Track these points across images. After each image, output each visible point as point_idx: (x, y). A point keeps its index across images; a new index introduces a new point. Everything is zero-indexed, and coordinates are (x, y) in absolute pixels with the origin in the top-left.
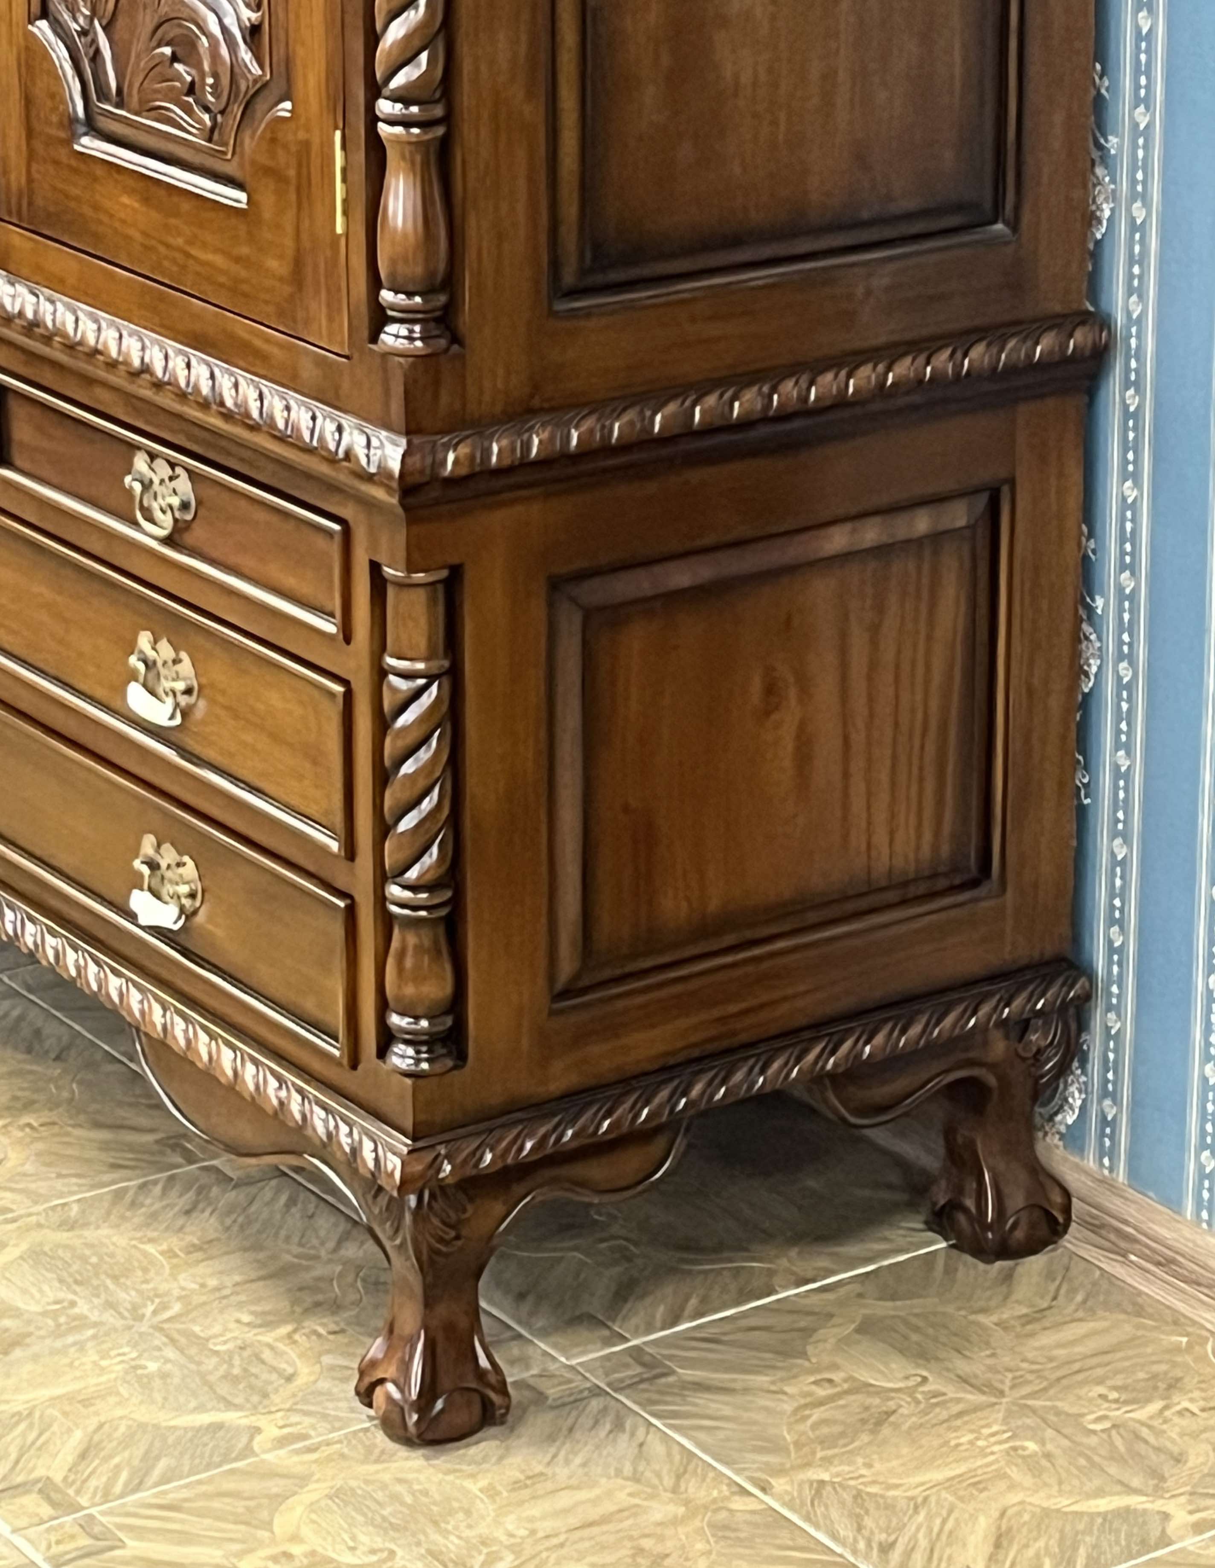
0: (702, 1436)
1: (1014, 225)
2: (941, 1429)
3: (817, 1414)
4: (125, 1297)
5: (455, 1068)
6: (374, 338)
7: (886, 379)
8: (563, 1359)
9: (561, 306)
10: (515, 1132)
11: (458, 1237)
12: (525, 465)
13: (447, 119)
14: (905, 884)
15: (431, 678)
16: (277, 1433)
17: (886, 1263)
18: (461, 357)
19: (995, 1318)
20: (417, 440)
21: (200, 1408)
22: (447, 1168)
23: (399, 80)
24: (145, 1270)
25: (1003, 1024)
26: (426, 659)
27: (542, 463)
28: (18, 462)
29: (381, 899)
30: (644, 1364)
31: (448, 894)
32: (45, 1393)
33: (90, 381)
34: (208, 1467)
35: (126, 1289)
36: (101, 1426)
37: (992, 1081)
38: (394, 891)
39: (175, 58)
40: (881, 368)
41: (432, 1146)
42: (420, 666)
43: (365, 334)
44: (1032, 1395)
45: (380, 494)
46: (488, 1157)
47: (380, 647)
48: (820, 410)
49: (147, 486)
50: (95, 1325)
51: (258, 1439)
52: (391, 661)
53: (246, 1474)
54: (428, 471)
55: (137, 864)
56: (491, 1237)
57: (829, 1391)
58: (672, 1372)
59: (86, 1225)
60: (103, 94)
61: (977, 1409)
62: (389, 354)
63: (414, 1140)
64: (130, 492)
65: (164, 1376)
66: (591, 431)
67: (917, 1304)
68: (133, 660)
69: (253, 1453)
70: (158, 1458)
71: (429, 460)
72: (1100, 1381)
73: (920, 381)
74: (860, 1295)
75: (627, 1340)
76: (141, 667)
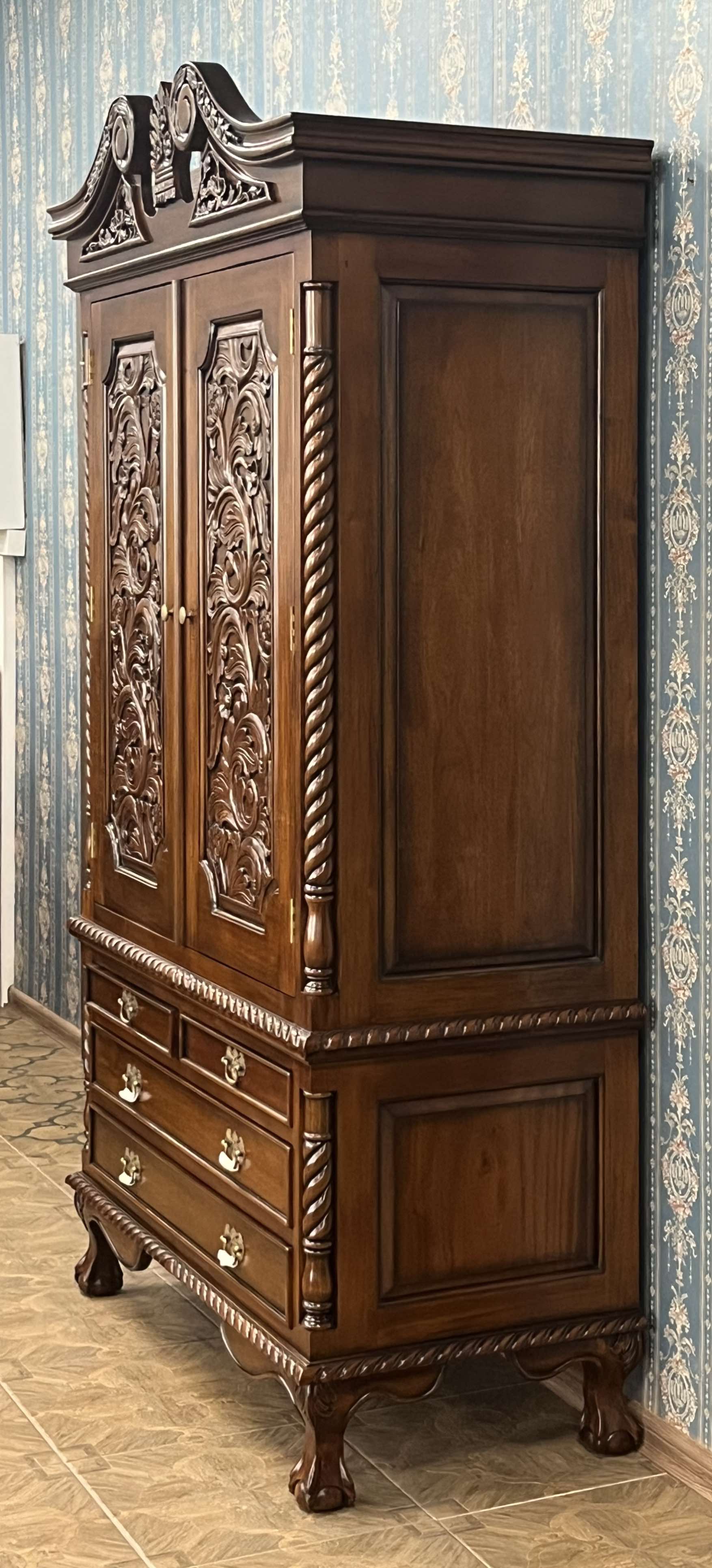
0: (489, 1557)
1: (602, 957)
2: (602, 1560)
3: (545, 1550)
4: (241, 1478)
5: (331, 1328)
6: (303, 989)
7: (537, 1021)
8: (434, 1518)
9: (385, 979)
10: (358, 1362)
11: (330, 1410)
12: (364, 1047)
13: (335, 893)
14: (554, 1263)
15: (323, 1142)
16: (292, 1539)
17: (601, 1486)
18: (338, 998)
19: (643, 1514)
20: (315, 1033)
21: (260, 1527)
22: (325, 1374)
23: (313, 876)
24: (254, 1467)
25: (602, 1336)
26: (321, 1134)
27: (371, 1046)
28: (191, 1056)
29: (302, 1247)
30: (471, 1523)
31: (330, 1244)
32: (193, 1516)
33: (212, 1016)
34: (256, 1551)
35: (243, 1474)
36: (212, 1531)
37: (599, 1364)
38: (307, 1243)
39: (245, 872)
40: (535, 1016)
41: (319, 1364)
42: (319, 1136)
43: (299, 987)
44: (651, 1548)
45: (299, 1057)
46: (345, 1372)
47: (303, 1129)
48: (504, 1033)
49: (230, 1062)
50: (224, 1489)
51: (283, 1541)
52: (307, 1135)
53: (271, 1556)
54: (318, 1047)
55: (222, 1238)
56: (346, 1414)
57: (555, 1540)
58: (483, 1527)
59: (234, 1446)
60: (222, 891)
61: (623, 1552)
62: (309, 995)
63: (311, 1360)
64: (223, 1064)
65: (247, 1512)
66: (396, 1035)
67: (611, 1506)
68: (223, 1142)
69: (277, 1547)
70: (233, 1547)
71: (319, 1042)
72: (685, 1545)
73: (554, 1023)
74: (583, 1500)
75: (467, 1511)
76: (226, 1145)
